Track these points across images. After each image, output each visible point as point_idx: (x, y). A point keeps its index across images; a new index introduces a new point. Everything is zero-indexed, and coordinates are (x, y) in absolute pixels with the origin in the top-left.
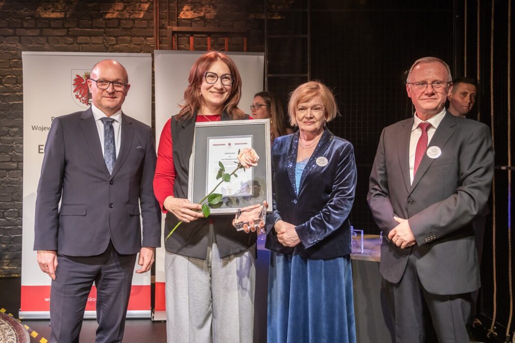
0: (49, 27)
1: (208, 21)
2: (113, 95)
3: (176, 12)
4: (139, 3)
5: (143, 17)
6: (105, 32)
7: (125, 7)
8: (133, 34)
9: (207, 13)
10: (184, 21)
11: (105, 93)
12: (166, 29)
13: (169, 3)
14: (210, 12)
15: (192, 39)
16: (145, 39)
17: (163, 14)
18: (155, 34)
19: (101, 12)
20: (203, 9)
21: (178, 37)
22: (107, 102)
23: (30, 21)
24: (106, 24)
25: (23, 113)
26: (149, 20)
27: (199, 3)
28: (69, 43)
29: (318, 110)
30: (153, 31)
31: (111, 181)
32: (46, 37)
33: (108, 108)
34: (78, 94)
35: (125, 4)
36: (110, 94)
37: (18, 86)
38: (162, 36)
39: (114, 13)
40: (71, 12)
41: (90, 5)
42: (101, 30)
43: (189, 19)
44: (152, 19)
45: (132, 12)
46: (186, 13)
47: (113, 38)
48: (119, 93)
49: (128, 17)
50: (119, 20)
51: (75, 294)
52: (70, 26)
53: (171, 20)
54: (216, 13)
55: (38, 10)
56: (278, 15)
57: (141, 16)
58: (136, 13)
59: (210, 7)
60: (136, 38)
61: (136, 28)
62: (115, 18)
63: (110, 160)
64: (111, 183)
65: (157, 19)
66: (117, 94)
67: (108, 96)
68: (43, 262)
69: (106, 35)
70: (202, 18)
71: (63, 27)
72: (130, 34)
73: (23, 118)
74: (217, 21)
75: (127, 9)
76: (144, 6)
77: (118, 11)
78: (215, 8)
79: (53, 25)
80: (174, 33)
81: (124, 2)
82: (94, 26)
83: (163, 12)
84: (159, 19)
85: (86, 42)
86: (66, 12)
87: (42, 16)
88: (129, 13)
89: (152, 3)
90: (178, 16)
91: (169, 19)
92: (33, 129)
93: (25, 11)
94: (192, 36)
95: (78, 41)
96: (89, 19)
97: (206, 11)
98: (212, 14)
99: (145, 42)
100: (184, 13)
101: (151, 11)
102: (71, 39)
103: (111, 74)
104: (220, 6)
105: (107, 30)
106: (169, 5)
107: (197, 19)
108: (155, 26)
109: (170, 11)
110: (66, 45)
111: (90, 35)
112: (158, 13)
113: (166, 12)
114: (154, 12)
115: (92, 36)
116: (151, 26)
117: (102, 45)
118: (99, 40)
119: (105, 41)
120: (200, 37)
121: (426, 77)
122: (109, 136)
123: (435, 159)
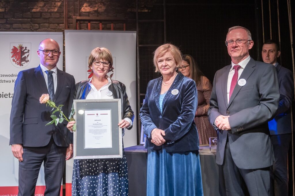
1: (100, 13)
2: (52, 58)
3: (79, 8)
4: (54, 2)
5: (57, 11)
6: (31, 21)
8: (50, 22)
9: (99, 8)
10: (84, 13)
11: (48, 57)
12: (72, 18)
14: (102, 8)
15: (89, 24)
16: (58, 25)
17: (71, 9)
18: (65, 22)
19: (29, 8)
20: (97, 5)
21: (80, 23)
22: (49, 62)
24: (32, 16)
26: (60, 12)
27: (94, 2)
28: (7, 28)
29: (170, 61)
30: (64, 20)
33: (50, 65)
35: (45, 3)
38: (69, 23)
39: (38, 9)
40: (9, 8)
41: (22, 3)
42: (29, 20)
43: (88, 12)
44: (63, 12)
45: (49, 8)
46: (86, 8)
47: (37, 25)
49: (47, 11)
50: (41, 13)
51: (33, 169)
52: (8, 17)
53: (76, 12)
54: (105, 8)
56: (146, 9)
57: (56, 10)
58: (52, 8)
59: (101, 4)
60: (52, 24)
61: (52, 18)
62: (38, 12)
63: (51, 93)
65: (66, 12)
66: (54, 58)
67: (50, 59)
68: (15, 151)
69: (32, 22)
70: (96, 12)
71: (3, 18)
72: (48, 22)
74: (106, 13)
75: (46, 6)
76: (57, 4)
77: (40, 7)
78: (104, 5)
80: (77, 20)
81: (44, 1)
82: (24, 17)
83: (70, 8)
84: (68, 12)
85: (18, 27)
86: (5, 8)
88: (48, 8)
89: (63, 2)
90: (80, 10)
91: (74, 12)
94: (89, 22)
95: (13, 27)
97: (99, 7)
98: (103, 9)
99: (58, 27)
100: (84, 8)
101: (62, 7)
102: (8, 26)
103: (51, 47)
105: (33, 19)
106: (74, 3)
107: (93, 12)
108: (64, 17)
109: (75, 7)
110: (5, 30)
111: (22, 23)
112: (67, 8)
113: (72, 8)
114: (64, 7)
115: (23, 23)
116: (62, 17)
117: (29, 29)
118: (27, 26)
119: (31, 27)
120: (95, 24)
121: (233, 38)
122: (50, 80)
123: (242, 86)
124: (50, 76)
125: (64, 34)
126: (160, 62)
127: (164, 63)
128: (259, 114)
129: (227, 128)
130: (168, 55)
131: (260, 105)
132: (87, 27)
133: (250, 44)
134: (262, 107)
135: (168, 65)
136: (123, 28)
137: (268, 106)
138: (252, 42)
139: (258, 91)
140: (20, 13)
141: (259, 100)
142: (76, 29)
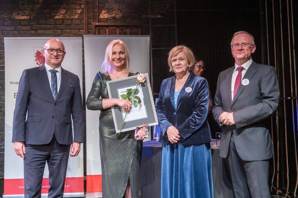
0: (21, 25)
1: (117, 19)
2: (57, 57)
3: (98, 14)
4: (75, 10)
5: (77, 18)
6: (54, 27)
7: (66, 12)
8: (71, 28)
9: (116, 15)
10: (103, 20)
11: (53, 56)
12: (92, 24)
13: (93, 9)
14: (118, 14)
15: (107, 30)
16: (79, 31)
18: (85, 28)
19: (52, 15)
20: (114, 12)
21: (99, 29)
23: (9, 21)
24: (55, 23)
25: (5, 77)
26: (81, 19)
27: (111, 9)
28: (32, 34)
30: (84, 26)
31: (55, 103)
32: (18, 31)
33: (54, 64)
34: (38, 62)
36: (55, 56)
37: (1, 61)
38: (89, 29)
39: (60, 16)
40: (34, 16)
41: (45, 11)
42: (52, 26)
43: (106, 18)
44: (83, 19)
45: (71, 15)
46: (104, 15)
47: (59, 31)
48: (60, 56)
49: (68, 18)
50: (63, 20)
52: (33, 24)
53: (95, 19)
54: (122, 15)
55: (13, 15)
56: (160, 15)
57: (77, 17)
58: (73, 15)
59: (118, 11)
60: (73, 30)
61: (73, 24)
62: (61, 19)
63: (54, 92)
64: (55, 104)
65: (86, 18)
66: (59, 57)
68: (17, 148)
69: (55, 29)
70: (114, 18)
71: (29, 25)
72: (69, 28)
73: (5, 80)
74: (123, 19)
75: (68, 13)
76: (78, 11)
77: (62, 14)
78: (121, 11)
79: (22, 23)
80: (96, 26)
81: (66, 9)
82: (47, 24)
83: (89, 15)
84: (88, 19)
85: (42, 33)
86: (30, 15)
87: (16, 18)
88: (69, 15)
89: (83, 9)
90: (99, 17)
91: (93, 19)
92: (11, 84)
93: (6, 15)
94: (107, 28)
95: (38, 33)
96: (45, 19)
98: (120, 15)
99: (79, 33)
100: (102, 15)
101: (82, 14)
102: (33, 32)
103: (56, 46)
104: (124, 10)
105: (55, 26)
106: (93, 10)
107: (110, 18)
108: (85, 23)
109: (94, 14)
110: (30, 35)
111: (45, 29)
112: (87, 15)
113: (92, 15)
114: (84, 14)
115: (47, 30)
116: (82, 23)
117: (52, 35)
118: (51, 32)
119: (54, 33)
120: (113, 29)
121: (239, 41)
122: (54, 79)
123: (246, 86)
124: (53, 75)
125: (83, 38)
126: (173, 62)
127: (177, 63)
128: (261, 110)
129: (231, 123)
130: (181, 55)
131: (262, 102)
132: (105, 32)
133: (253, 48)
134: (264, 104)
135: (181, 64)
136: (138, 33)
137: (270, 104)
138: (255, 47)
139: (260, 90)
140: (44, 20)
141: (261, 99)
142: (95, 34)
